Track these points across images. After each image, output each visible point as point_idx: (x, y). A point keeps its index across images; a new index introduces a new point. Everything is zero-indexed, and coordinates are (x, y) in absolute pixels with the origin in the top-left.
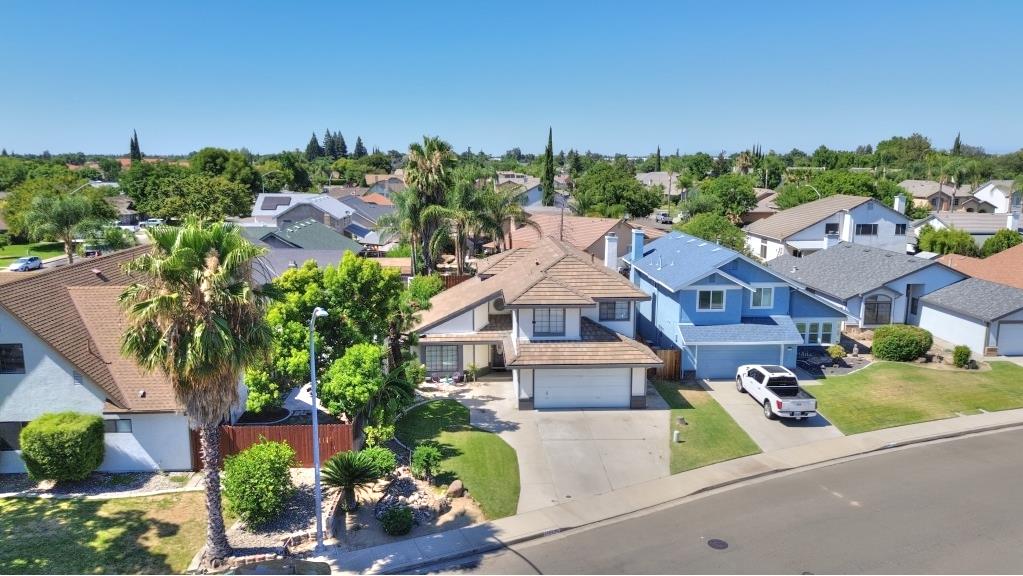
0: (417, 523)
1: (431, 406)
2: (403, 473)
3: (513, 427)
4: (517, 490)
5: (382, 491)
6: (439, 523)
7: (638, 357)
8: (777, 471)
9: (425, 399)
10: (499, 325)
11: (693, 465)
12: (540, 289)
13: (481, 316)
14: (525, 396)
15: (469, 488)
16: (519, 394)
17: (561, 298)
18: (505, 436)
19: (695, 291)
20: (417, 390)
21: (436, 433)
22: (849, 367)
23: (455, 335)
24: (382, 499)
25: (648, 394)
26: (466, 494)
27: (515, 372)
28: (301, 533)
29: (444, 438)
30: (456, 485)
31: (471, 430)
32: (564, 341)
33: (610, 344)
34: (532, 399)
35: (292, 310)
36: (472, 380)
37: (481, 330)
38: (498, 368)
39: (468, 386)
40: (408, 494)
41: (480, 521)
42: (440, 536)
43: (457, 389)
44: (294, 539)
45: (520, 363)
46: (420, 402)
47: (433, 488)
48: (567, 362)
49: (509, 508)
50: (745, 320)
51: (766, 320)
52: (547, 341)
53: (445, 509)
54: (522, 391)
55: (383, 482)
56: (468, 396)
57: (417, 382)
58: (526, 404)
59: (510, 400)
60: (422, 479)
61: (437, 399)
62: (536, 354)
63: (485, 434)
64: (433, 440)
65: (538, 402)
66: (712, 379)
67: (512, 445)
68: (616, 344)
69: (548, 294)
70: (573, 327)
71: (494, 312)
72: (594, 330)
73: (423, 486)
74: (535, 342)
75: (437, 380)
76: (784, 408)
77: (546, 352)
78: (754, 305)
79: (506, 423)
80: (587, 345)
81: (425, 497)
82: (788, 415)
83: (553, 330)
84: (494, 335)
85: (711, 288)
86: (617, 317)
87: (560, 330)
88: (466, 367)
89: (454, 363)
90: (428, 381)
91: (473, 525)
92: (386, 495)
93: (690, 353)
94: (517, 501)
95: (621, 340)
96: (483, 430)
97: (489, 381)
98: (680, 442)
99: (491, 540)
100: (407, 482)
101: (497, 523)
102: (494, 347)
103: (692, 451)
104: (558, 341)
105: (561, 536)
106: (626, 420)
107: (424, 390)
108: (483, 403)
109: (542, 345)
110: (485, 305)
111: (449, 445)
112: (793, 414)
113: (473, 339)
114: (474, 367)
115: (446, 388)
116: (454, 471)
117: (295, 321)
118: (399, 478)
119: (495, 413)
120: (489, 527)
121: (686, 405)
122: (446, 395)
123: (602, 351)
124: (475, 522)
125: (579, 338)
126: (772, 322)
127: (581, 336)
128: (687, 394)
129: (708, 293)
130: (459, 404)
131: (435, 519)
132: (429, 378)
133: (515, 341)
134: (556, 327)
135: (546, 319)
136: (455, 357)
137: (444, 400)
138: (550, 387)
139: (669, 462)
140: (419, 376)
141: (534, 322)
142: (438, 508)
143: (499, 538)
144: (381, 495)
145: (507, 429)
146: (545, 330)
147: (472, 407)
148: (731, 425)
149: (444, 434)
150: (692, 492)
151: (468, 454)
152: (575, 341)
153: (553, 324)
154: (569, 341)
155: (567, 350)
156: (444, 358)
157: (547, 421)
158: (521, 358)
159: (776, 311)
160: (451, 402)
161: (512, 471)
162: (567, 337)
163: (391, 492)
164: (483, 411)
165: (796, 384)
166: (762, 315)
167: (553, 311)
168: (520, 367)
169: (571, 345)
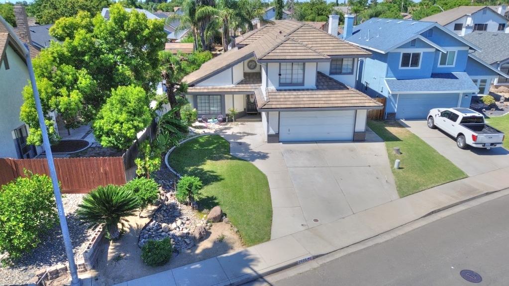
0: (176, 251)
1: (201, 140)
2: (171, 198)
3: (264, 156)
4: (269, 214)
5: (149, 217)
6: (198, 251)
7: (362, 101)
8: (487, 194)
9: (196, 134)
10: (252, 80)
11: (416, 189)
12: (285, 48)
13: (238, 72)
14: (272, 132)
15: (227, 212)
16: (268, 131)
17: (302, 54)
18: (258, 163)
19: (400, 53)
20: (190, 128)
21: (202, 161)
22: (502, 110)
23: (219, 87)
24: (147, 225)
25: (366, 130)
26: (225, 219)
27: (264, 114)
28: (60, 266)
29: (208, 166)
30: (216, 211)
31: (231, 159)
32: (303, 90)
33: (340, 92)
34: (277, 135)
35: (63, 54)
36: (232, 121)
37: (238, 84)
38: (252, 112)
39: (229, 125)
40: (172, 220)
41: (238, 249)
42: (198, 266)
43: (221, 127)
44: (51, 273)
45: (269, 107)
46: (192, 136)
47: (196, 212)
48: (306, 106)
49: (262, 234)
50: (434, 75)
51: (449, 76)
52: (290, 90)
53: (205, 235)
54: (270, 128)
55: (151, 208)
56: (229, 132)
57: (190, 122)
58: (273, 138)
59: (261, 135)
60: (186, 204)
61: (205, 134)
62: (282, 100)
63: (242, 162)
64: (200, 167)
65: (282, 136)
66: (407, 119)
67: (264, 173)
68: (345, 92)
69: (291, 51)
70: (311, 79)
71: (248, 70)
72: (325, 82)
73: (187, 211)
74: (281, 90)
75: (206, 120)
76: (478, 140)
77: (290, 98)
78: (441, 64)
79: (259, 153)
80: (322, 92)
81: (188, 222)
82: (480, 146)
83: (294, 81)
84: (249, 88)
85: (412, 51)
86: (343, 71)
87: (300, 81)
88: (227, 112)
89: (219, 108)
90: (200, 122)
91: (231, 253)
92: (151, 221)
93: (393, 100)
94: (270, 225)
95: (348, 89)
96: (240, 159)
97: (245, 121)
98: (400, 168)
99: (247, 271)
100: (173, 206)
101: (254, 251)
102: (248, 96)
103: (413, 177)
104: (299, 90)
105: (315, 264)
106: (352, 150)
107: (196, 127)
108: (240, 137)
109: (286, 93)
110: (241, 64)
111: (213, 172)
112: (484, 145)
113: (233, 90)
114: (233, 111)
115: (212, 127)
116: (215, 195)
117: (68, 64)
118: (166, 203)
119: (250, 145)
120: (246, 255)
121: (394, 139)
122: (212, 132)
123: (334, 97)
124: (232, 248)
125: (315, 87)
126: (454, 77)
127: (317, 86)
128: (393, 130)
129: (409, 54)
130: (222, 138)
131: (195, 246)
132: (200, 119)
133: (264, 91)
134: (297, 77)
135: (289, 72)
136: (219, 104)
137: (211, 135)
138: (292, 125)
139: (395, 186)
140: (192, 117)
141: (280, 75)
142: (197, 236)
143: (256, 268)
144: (147, 220)
145: (258, 158)
146: (288, 81)
147: (232, 140)
148: (435, 154)
149: (209, 162)
150: (425, 214)
151: (227, 180)
152: (312, 90)
153: (295, 77)
154: (308, 90)
155: (305, 96)
156: (211, 105)
157: (290, 151)
158: (270, 103)
159: (457, 69)
160: (216, 137)
161: (264, 195)
162: (306, 86)
163: (156, 218)
164: (240, 144)
165: (483, 121)
166: (446, 72)
167: (295, 67)
168: (268, 110)
169: (308, 93)
